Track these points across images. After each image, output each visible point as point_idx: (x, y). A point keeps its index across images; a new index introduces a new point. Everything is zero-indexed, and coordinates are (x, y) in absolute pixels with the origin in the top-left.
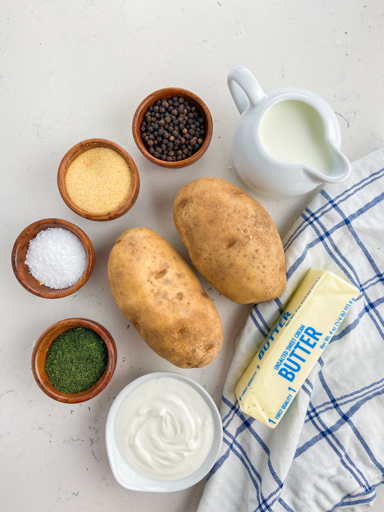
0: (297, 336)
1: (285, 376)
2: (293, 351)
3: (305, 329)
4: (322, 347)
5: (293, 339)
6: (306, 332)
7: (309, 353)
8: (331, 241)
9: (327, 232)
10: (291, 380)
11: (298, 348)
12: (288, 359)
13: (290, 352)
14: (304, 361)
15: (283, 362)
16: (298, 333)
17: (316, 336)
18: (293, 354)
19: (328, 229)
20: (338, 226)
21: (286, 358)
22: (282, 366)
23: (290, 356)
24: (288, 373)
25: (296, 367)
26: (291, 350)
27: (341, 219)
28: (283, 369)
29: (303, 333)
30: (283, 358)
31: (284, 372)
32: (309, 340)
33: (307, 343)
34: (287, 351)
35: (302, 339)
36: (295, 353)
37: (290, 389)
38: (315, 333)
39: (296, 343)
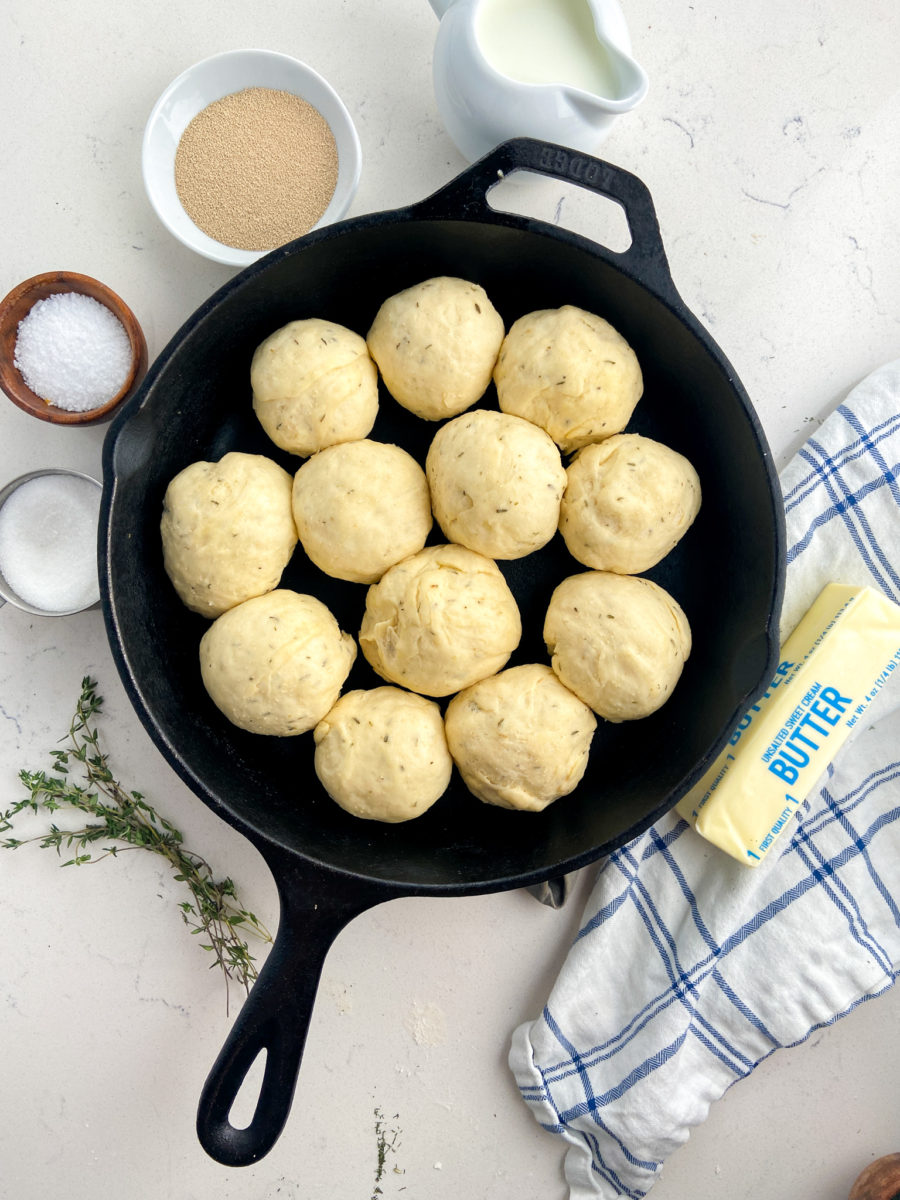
0: (806, 702)
1: (781, 775)
2: (798, 729)
3: (821, 690)
4: (850, 724)
5: (799, 707)
6: (823, 696)
7: (825, 733)
8: (859, 513)
9: (851, 496)
10: (791, 782)
11: (806, 726)
12: (789, 744)
13: (791, 732)
14: (815, 747)
15: (779, 749)
16: (808, 698)
17: (840, 703)
18: (797, 734)
19: (853, 490)
20: (872, 486)
21: (785, 741)
22: (776, 756)
23: (792, 738)
24: (785, 768)
25: (801, 759)
26: (795, 727)
27: (880, 473)
28: (778, 762)
29: (817, 697)
30: (778, 741)
31: (779, 768)
32: (827, 710)
33: (823, 715)
34: (788, 728)
35: (814, 709)
36: (801, 732)
37: (788, 797)
38: (838, 698)
39: (804, 714)
